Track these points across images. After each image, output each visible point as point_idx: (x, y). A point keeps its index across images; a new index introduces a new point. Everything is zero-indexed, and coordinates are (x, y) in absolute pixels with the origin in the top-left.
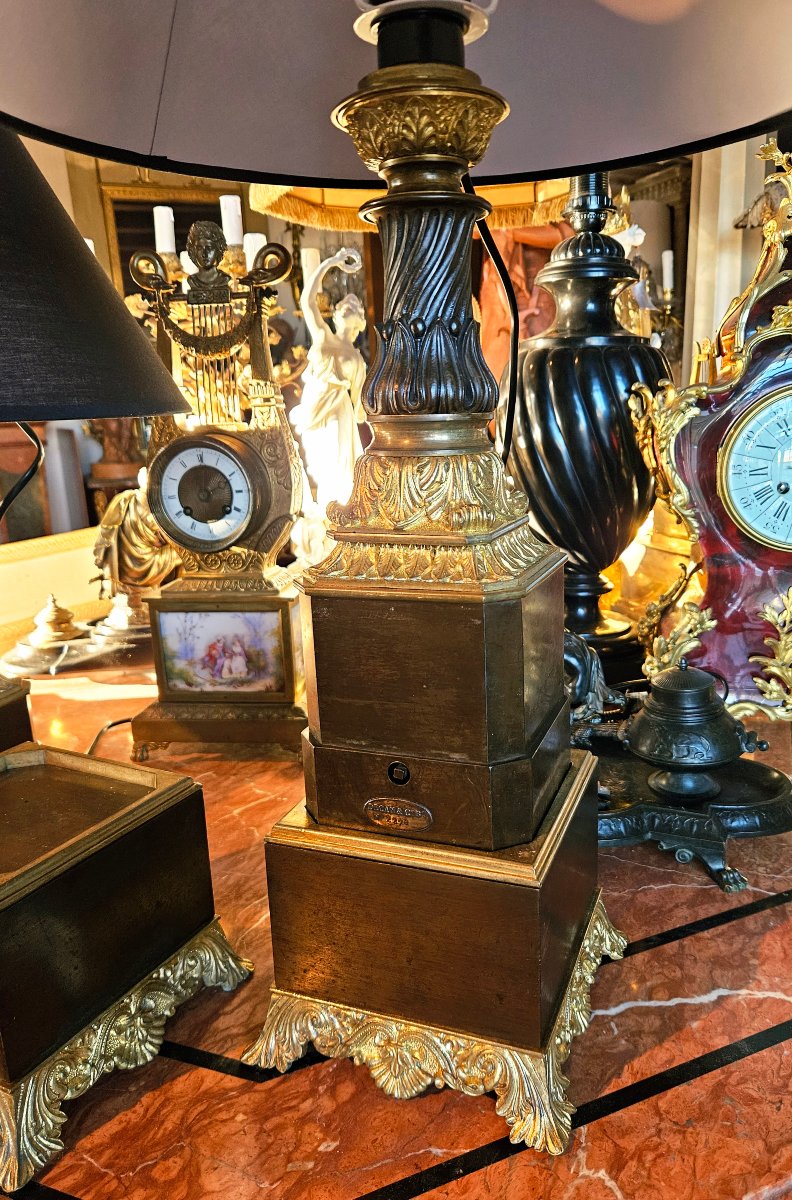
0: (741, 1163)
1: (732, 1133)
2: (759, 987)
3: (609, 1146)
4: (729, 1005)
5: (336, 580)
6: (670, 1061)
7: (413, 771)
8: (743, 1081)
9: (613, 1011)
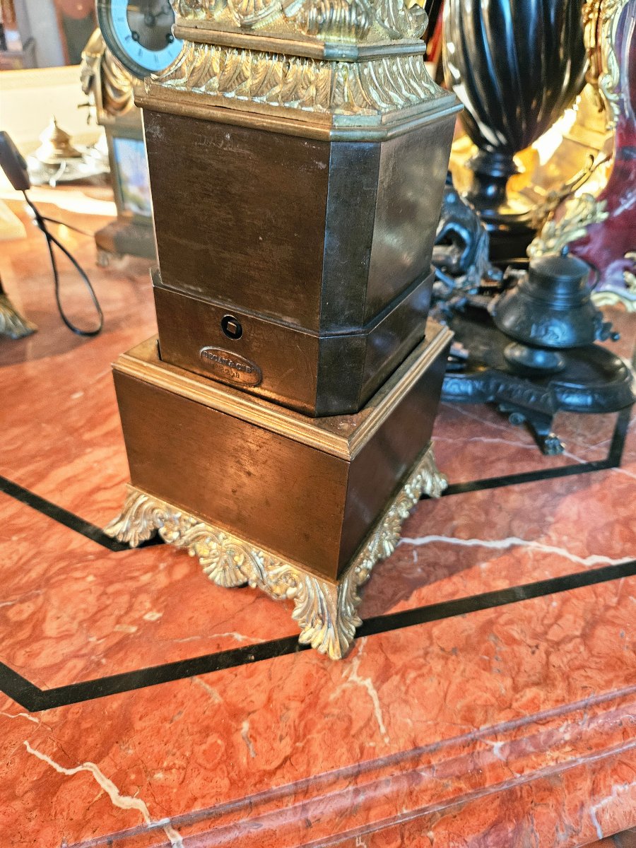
0: (487, 695)
1: (487, 667)
2: (550, 543)
3: (380, 659)
4: (517, 554)
6: (454, 594)
7: (245, 328)
8: (511, 622)
9: (419, 541)
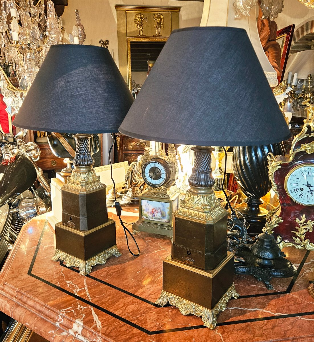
0: (247, 337)
1: (247, 333)
2: (266, 309)
3: (222, 330)
4: (257, 312)
5: (180, 215)
6: (240, 319)
7: (191, 253)
8: (254, 325)
9: (232, 308)
